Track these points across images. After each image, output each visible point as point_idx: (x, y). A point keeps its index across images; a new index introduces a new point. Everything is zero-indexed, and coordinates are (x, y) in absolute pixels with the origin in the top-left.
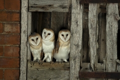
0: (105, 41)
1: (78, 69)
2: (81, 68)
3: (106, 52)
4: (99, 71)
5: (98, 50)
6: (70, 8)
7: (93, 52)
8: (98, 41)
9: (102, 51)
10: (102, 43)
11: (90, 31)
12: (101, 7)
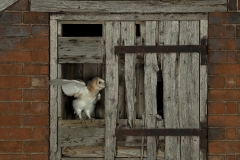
0: (143, 94)
1: (114, 126)
2: (117, 125)
3: (144, 107)
4: (137, 128)
5: (136, 104)
6: (105, 58)
7: (130, 107)
8: (136, 94)
9: (140, 105)
10: (140, 96)
11: (127, 83)
12: (138, 57)
